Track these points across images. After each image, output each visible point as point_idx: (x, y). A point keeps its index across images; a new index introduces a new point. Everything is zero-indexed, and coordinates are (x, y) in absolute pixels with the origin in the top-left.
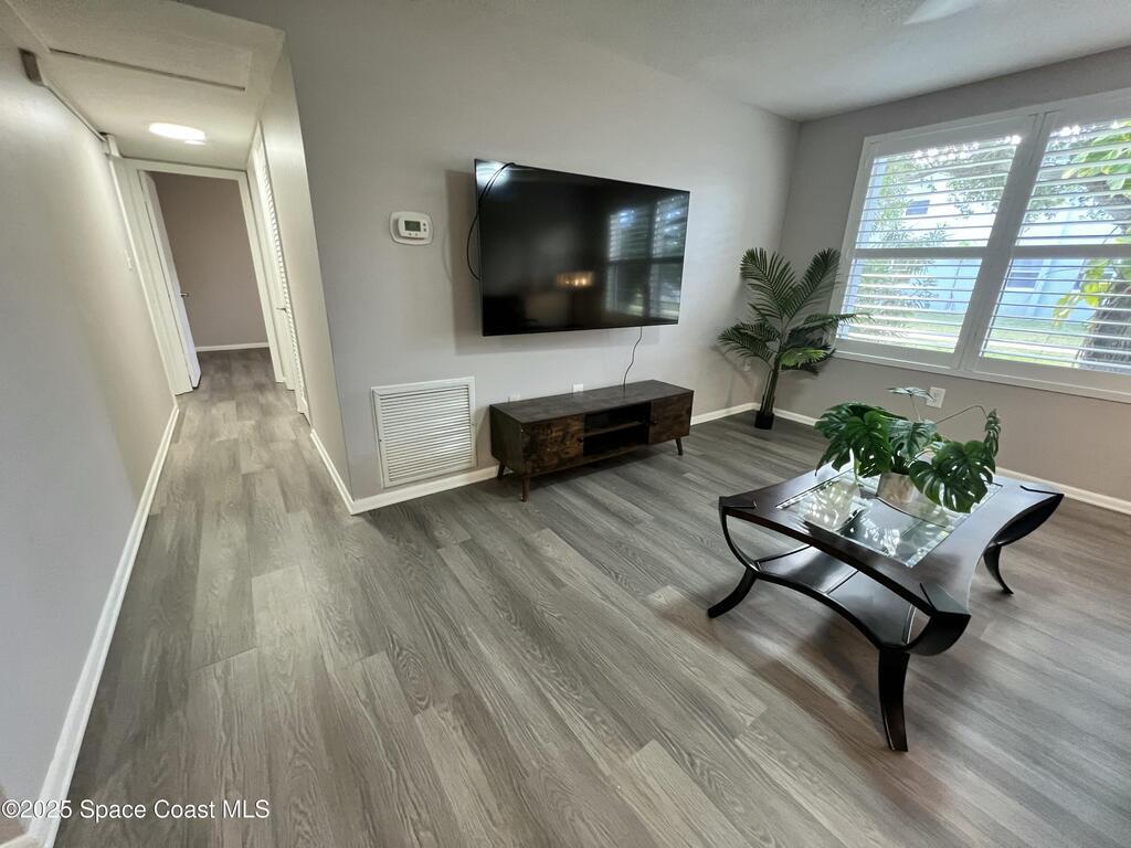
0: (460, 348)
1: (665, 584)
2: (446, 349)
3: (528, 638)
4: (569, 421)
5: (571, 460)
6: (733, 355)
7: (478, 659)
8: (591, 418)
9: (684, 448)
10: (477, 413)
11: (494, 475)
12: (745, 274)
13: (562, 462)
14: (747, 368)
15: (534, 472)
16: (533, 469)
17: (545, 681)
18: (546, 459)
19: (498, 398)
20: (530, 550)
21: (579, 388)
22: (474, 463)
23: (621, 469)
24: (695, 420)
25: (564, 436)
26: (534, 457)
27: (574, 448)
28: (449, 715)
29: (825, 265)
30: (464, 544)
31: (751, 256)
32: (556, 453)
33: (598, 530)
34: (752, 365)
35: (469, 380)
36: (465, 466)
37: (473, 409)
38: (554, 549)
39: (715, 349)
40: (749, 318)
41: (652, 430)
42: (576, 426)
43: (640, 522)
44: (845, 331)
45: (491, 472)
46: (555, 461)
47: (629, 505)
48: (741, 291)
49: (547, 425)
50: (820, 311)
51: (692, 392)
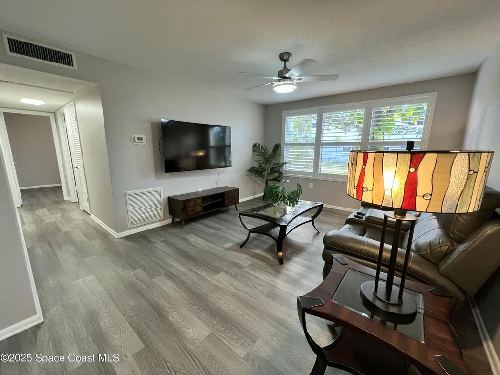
0: (157, 177)
1: (228, 242)
2: (152, 179)
3: (186, 259)
4: (197, 200)
5: (198, 213)
6: (253, 177)
7: (171, 266)
8: (205, 198)
9: (238, 208)
10: (164, 199)
11: (171, 222)
12: (254, 151)
13: (195, 214)
15: (185, 217)
16: (185, 216)
17: (192, 266)
18: (189, 212)
19: (171, 194)
20: (186, 240)
21: (200, 190)
22: (163, 218)
23: (217, 216)
25: (195, 205)
26: (185, 212)
27: (199, 209)
28: (163, 277)
29: (277, 147)
30: (162, 241)
31: (255, 145)
32: (193, 211)
33: (208, 232)
35: (160, 188)
36: (160, 219)
37: (162, 198)
38: (193, 239)
39: (247, 175)
40: (257, 165)
41: (226, 202)
42: (199, 201)
43: (222, 229)
45: (170, 221)
46: (193, 213)
47: (219, 225)
48: (254, 155)
49: (190, 200)
51: (238, 189)
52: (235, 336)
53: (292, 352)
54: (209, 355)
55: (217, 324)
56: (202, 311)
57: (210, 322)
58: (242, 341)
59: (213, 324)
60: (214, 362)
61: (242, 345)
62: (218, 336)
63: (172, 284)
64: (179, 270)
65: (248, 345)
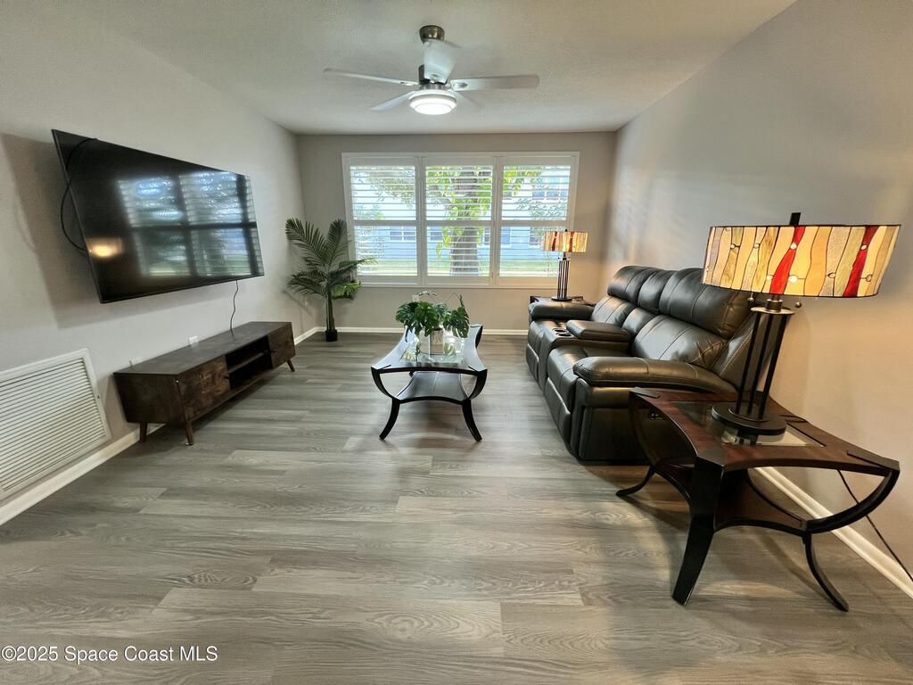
0: (63, 322)
1: (347, 438)
2: (46, 324)
3: (289, 507)
4: (215, 363)
5: (222, 395)
6: (299, 296)
7: (264, 537)
9: (295, 367)
10: (99, 383)
12: (290, 237)
13: (216, 400)
14: (306, 303)
15: (195, 415)
16: (195, 412)
17: (323, 515)
18: (203, 400)
19: (121, 364)
21: (193, 340)
22: (108, 435)
23: (256, 393)
24: (297, 341)
25: (213, 377)
26: (192, 402)
27: (223, 385)
28: (277, 571)
29: (338, 229)
30: (163, 495)
31: (290, 224)
32: (209, 394)
33: (275, 433)
34: (309, 300)
35: (82, 352)
36: (99, 442)
37: (94, 381)
38: (254, 458)
39: (284, 292)
40: (304, 268)
41: (273, 357)
42: (221, 366)
43: (302, 417)
44: (362, 270)
45: (131, 438)
46: (211, 401)
47: (284, 412)
48: (290, 248)
49: (198, 370)
50: (343, 259)
51: (290, 323)
52: (540, 583)
53: (621, 553)
54: (539, 639)
55: (494, 584)
56: (443, 582)
57: (480, 590)
58: (557, 582)
59: (486, 589)
60: (557, 643)
61: (562, 588)
62: (518, 601)
63: (319, 573)
64: (300, 537)
65: (570, 582)
